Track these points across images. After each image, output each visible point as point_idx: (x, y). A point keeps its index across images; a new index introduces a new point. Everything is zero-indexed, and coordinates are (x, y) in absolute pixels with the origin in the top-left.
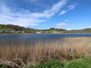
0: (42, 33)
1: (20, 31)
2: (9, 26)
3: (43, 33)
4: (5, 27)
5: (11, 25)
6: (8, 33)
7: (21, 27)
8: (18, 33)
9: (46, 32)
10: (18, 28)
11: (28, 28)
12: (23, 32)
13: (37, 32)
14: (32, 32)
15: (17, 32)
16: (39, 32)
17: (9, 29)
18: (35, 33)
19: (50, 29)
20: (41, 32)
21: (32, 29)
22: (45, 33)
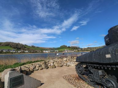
0: (51, 52)
1: (22, 50)
2: (8, 44)
3: (52, 52)
4: (2, 46)
5: (10, 42)
6: (8, 53)
7: (23, 45)
8: (20, 53)
9: (55, 51)
10: (19, 47)
11: (33, 47)
12: (27, 51)
13: (44, 51)
14: (38, 51)
15: (19, 52)
16: (47, 51)
17: (8, 48)
18: (42, 52)
19: (61, 47)
20: (49, 51)
21: (38, 47)
22: (54, 52)
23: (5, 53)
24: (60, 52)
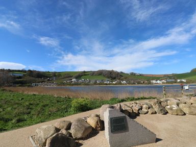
0: (167, 82)
1: (118, 81)
2: (100, 73)
3: (172, 82)
4: (96, 75)
5: (103, 70)
6: (102, 84)
7: (118, 73)
8: (116, 84)
9: (178, 81)
10: (114, 76)
11: (133, 74)
12: (124, 81)
13: (154, 82)
14: (142, 82)
15: (114, 83)
16: (158, 82)
17: (101, 78)
18: (150, 83)
20: (163, 81)
21: (141, 75)
22: (176, 82)
23: (99, 84)
24: (193, 83)
